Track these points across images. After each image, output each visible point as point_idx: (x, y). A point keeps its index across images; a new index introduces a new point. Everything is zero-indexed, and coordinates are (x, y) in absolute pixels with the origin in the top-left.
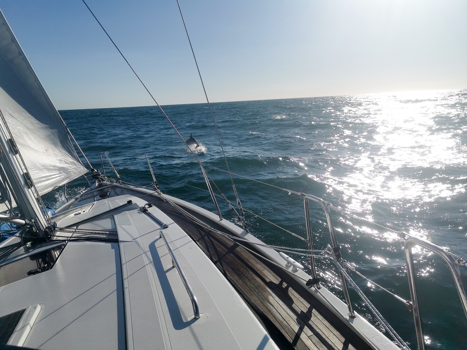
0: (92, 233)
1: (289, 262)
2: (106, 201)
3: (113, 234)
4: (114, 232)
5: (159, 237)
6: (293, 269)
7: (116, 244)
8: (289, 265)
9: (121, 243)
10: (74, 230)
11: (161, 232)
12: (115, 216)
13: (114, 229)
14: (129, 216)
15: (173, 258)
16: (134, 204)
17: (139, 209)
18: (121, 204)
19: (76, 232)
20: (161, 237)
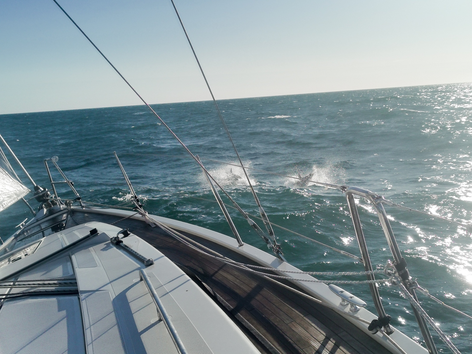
0: (39, 284)
1: (344, 298)
2: (60, 235)
3: (71, 283)
4: (72, 279)
5: (139, 279)
6: (351, 308)
7: (74, 298)
8: (346, 304)
9: (81, 295)
10: (12, 284)
11: (142, 272)
12: (73, 257)
13: (72, 275)
14: (93, 253)
15: (157, 306)
16: (101, 234)
17: (110, 241)
18: (81, 237)
19: (15, 285)
20: (141, 280)
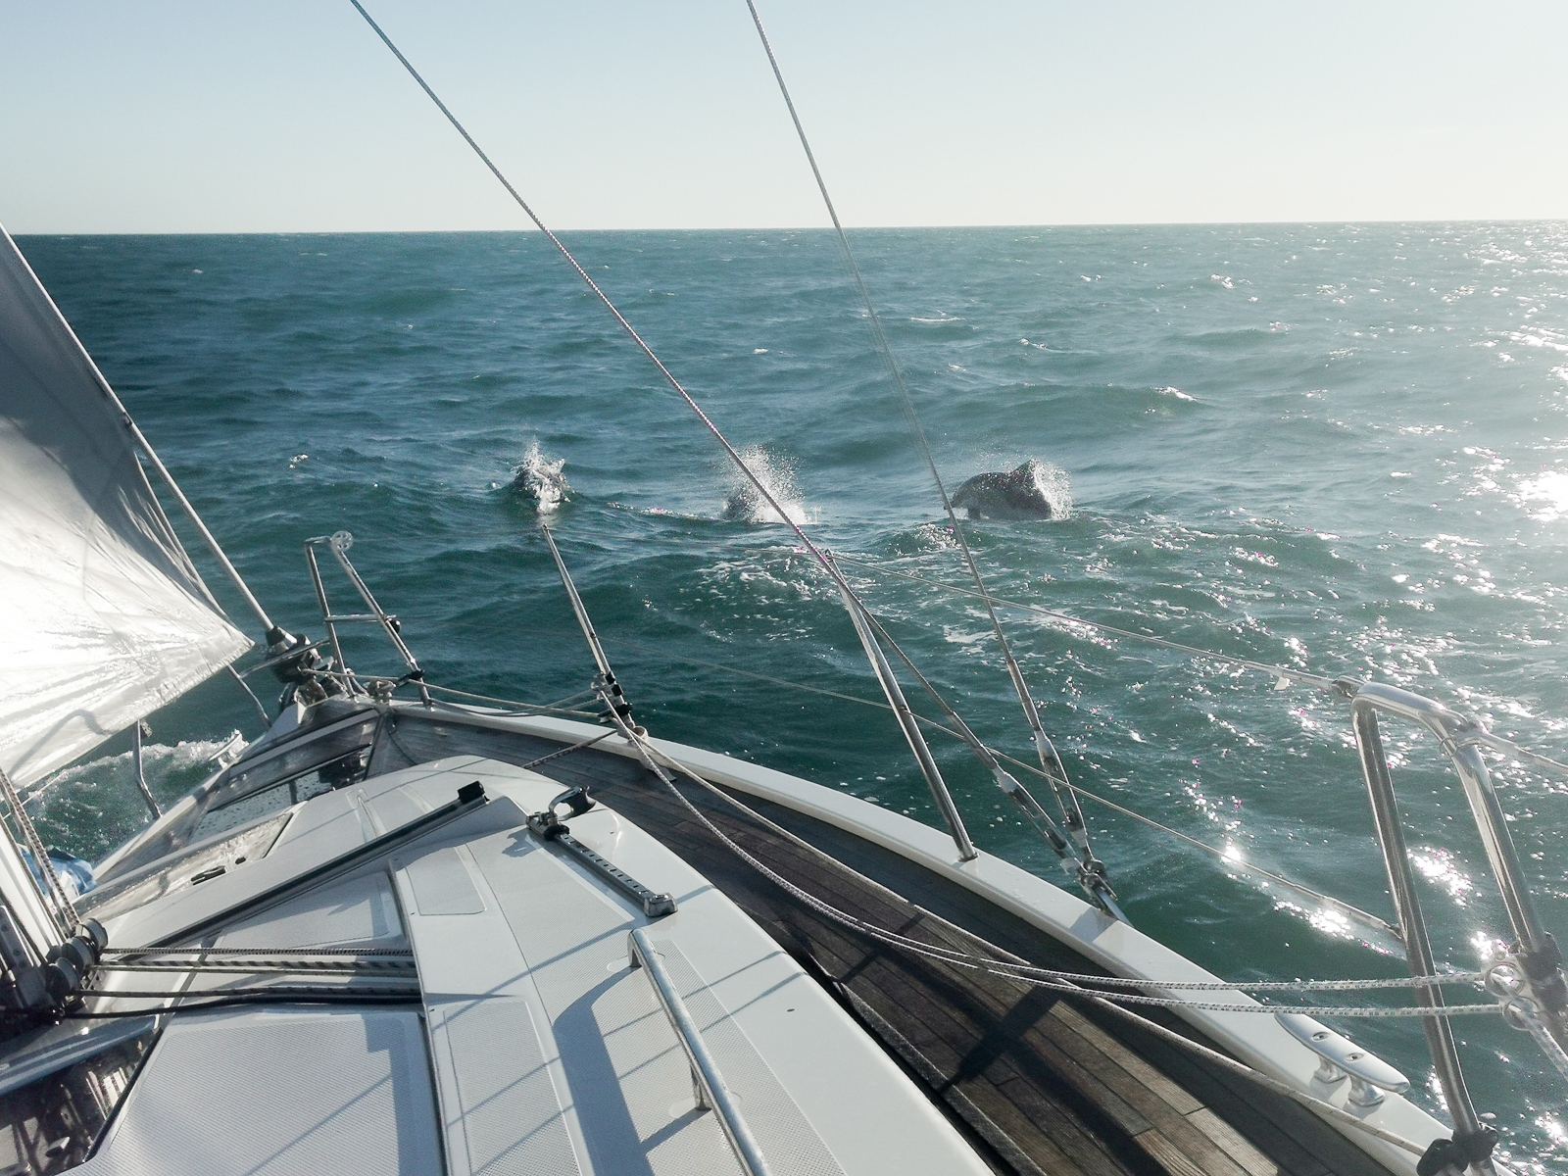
0: (286, 964)
1: (1329, 1059)
2: (348, 797)
3: (393, 965)
4: (398, 953)
5: (627, 962)
6: (1355, 1093)
7: (406, 1017)
8: (1334, 1076)
9: (431, 1008)
10: (195, 958)
11: (636, 940)
12: (401, 876)
13: (397, 939)
14: (469, 865)
15: (695, 1062)
16: (496, 801)
17: (525, 826)
18: (429, 808)
19: (206, 964)
20: (635, 965)
